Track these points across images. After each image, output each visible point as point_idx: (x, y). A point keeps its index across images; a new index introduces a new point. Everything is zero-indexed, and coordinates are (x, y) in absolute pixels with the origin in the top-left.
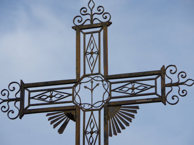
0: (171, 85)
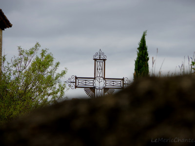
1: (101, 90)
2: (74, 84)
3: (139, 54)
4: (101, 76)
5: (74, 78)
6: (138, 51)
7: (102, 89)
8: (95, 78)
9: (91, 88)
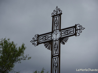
0: (36, 41)
1: (57, 41)
4: (57, 29)
5: (37, 36)
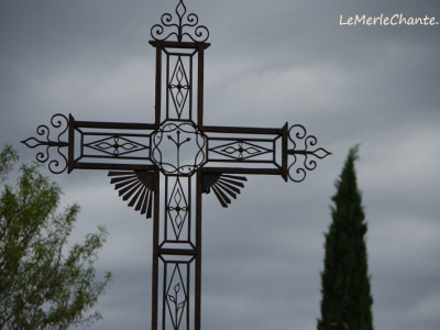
1: (184, 180)
2: (65, 150)
3: (335, 215)
4: (185, 116)
5: (65, 124)
6: (334, 205)
7: (189, 176)
8: (156, 127)
9: (139, 170)
